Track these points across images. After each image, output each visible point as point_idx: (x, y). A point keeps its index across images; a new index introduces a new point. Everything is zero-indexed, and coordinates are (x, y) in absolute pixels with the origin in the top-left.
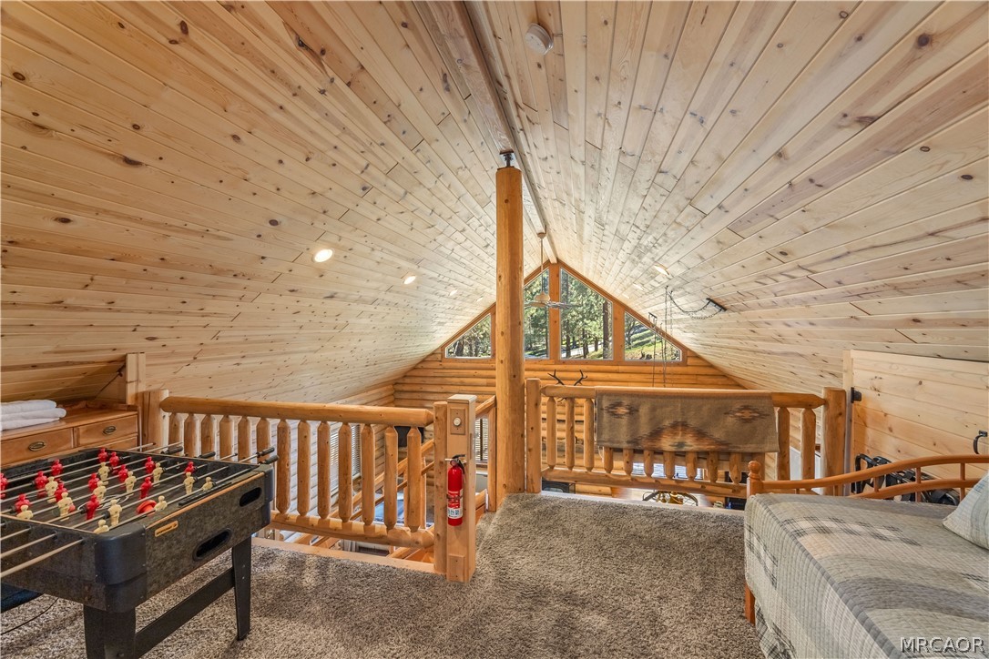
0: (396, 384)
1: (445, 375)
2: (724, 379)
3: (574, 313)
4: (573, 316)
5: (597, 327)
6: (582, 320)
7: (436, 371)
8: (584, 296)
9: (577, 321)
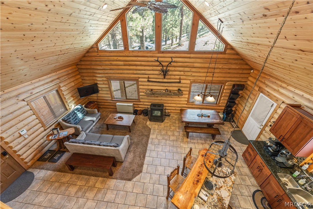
0: (77, 65)
1: (102, 60)
2: (242, 61)
3: (169, 24)
4: (168, 26)
5: (178, 31)
6: (172, 27)
7: (96, 58)
8: (173, 16)
9: (170, 28)
